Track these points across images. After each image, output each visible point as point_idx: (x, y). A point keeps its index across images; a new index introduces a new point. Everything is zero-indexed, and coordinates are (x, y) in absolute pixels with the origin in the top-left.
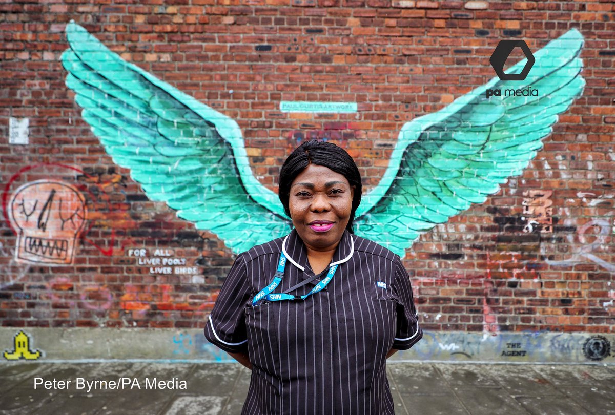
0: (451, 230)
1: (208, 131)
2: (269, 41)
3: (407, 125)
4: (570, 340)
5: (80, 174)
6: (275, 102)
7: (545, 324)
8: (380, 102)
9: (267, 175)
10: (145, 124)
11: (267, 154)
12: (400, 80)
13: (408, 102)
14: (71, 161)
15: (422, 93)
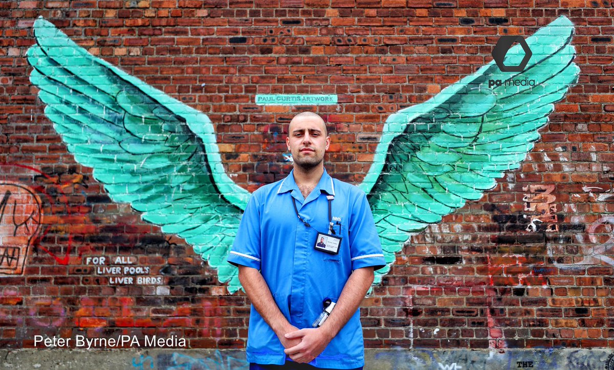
0: (446, 231)
1: (178, 127)
2: (243, 33)
3: (392, 117)
4: (590, 357)
5: (38, 174)
6: (250, 95)
7: (559, 338)
8: (362, 94)
9: (241, 172)
10: (110, 120)
11: (242, 149)
12: (382, 70)
13: (392, 92)
14: (30, 160)
15: (407, 83)
